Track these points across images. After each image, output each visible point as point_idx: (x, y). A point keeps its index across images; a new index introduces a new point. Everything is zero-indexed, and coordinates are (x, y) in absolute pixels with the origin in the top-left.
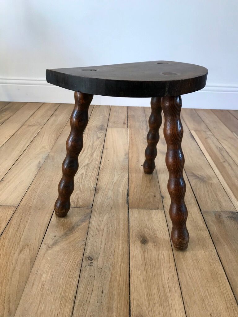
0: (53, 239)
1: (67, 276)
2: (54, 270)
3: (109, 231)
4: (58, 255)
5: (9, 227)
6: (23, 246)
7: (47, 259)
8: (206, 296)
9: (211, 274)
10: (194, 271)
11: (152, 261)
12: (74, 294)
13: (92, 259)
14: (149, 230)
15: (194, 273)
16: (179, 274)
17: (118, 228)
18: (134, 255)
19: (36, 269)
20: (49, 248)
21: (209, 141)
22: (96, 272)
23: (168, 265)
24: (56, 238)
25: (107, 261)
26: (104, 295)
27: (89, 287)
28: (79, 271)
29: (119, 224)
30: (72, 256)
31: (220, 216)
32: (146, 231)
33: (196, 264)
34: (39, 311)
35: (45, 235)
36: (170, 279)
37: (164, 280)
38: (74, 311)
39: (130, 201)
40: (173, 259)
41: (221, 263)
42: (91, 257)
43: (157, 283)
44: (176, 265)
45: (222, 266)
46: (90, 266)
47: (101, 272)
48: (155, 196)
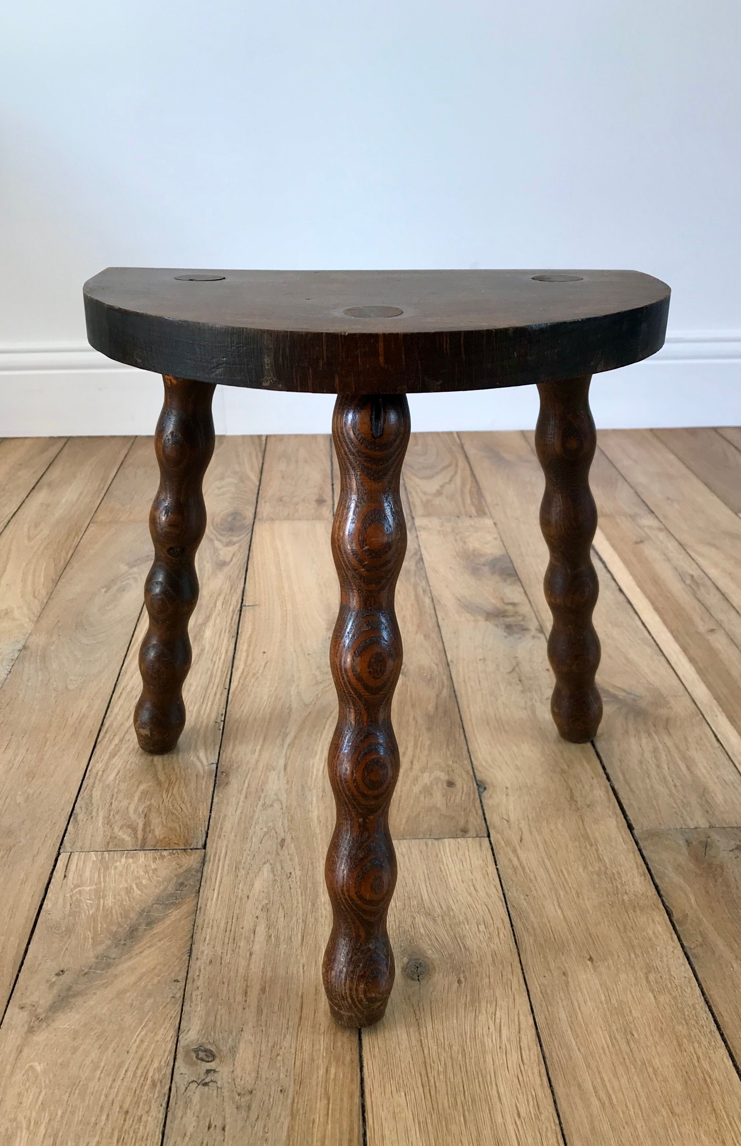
0: (52, 985)
1: (112, 1134)
2: (60, 1112)
3: (277, 938)
4: (75, 1050)
7: (31, 1068)
9: (686, 1082)
11: (451, 1047)
13: (211, 1056)
14: (434, 920)
15: (616, 1084)
16: (560, 1091)
17: (311, 920)
20: (39, 1021)
21: (649, 551)
22: (229, 1109)
23: (514, 1057)
24: (66, 979)
25: (272, 1060)
28: (162, 1110)
29: (313, 905)
30: (134, 1049)
31: (706, 845)
32: (424, 926)
33: (624, 1047)
35: (19, 971)
36: (523, 1114)
37: (500, 1120)
40: (534, 1031)
41: (722, 1035)
42: (209, 1047)
43: (474, 1134)
44: (547, 1055)
45: (727, 1046)
46: (206, 1084)
47: (249, 1107)
48: (451, 784)
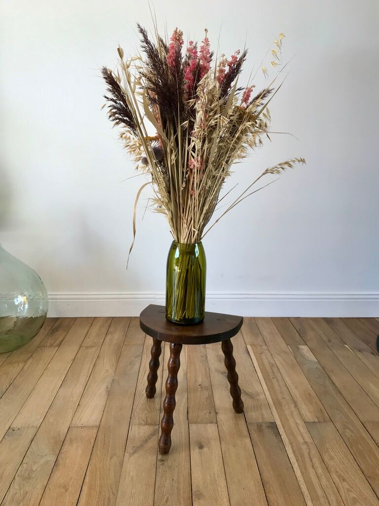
0: (132, 449)
1: (147, 472)
2: (138, 469)
4: (139, 459)
5: (97, 442)
6: (112, 455)
7: (131, 462)
8: (242, 479)
9: (248, 465)
10: (236, 464)
11: (207, 460)
12: (154, 483)
13: (164, 461)
14: (205, 439)
16: (225, 467)
18: (194, 456)
19: (125, 468)
20: (131, 455)
22: (167, 469)
24: (135, 448)
25: (175, 462)
26: (174, 481)
27: (163, 477)
28: (155, 468)
29: (181, 436)
30: (149, 459)
31: (261, 426)
33: (238, 460)
34: (133, 492)
35: (126, 446)
36: (218, 470)
37: (214, 471)
38: (156, 491)
39: (190, 418)
40: (222, 458)
42: (163, 459)
43: (210, 473)
44: (224, 462)
45: (256, 461)
46: (163, 465)
47: (171, 469)
48: (210, 413)
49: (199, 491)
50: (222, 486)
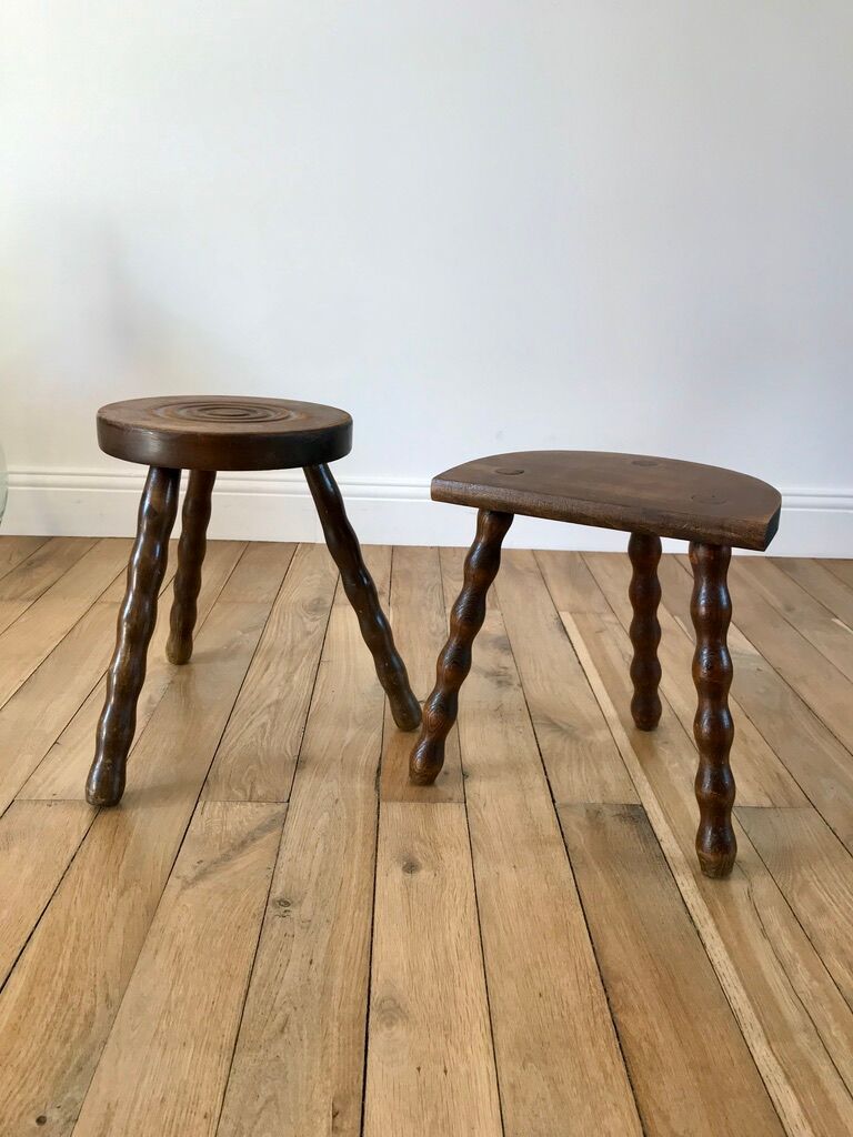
0: (196, 867)
1: (231, 935)
2: (201, 926)
3: (330, 849)
4: (209, 898)
5: (89, 844)
6: (126, 882)
7: (185, 905)
8: (537, 963)
9: (555, 925)
10: (517, 920)
12: (248, 968)
13: (287, 904)
15: (516, 924)
16: (483, 926)
17: (351, 841)
18: (386, 893)
19: (161, 924)
20: (187, 884)
21: (606, 639)
22: (297, 928)
23: (461, 911)
24: (203, 865)
25: (323, 908)
26: (314, 966)
27: (280, 955)
28: (259, 927)
29: (353, 834)
30: (243, 899)
31: (598, 813)
32: (418, 846)
33: (524, 908)
34: (173, 997)
35: (176, 860)
37: (448, 938)
38: (250, 996)
39: (383, 785)
41: (581, 904)
42: (286, 900)
43: (433, 944)
45: (583, 910)
46: (284, 917)
47: (308, 928)
48: (447, 775)
49: (394, 1001)
50: (471, 983)
